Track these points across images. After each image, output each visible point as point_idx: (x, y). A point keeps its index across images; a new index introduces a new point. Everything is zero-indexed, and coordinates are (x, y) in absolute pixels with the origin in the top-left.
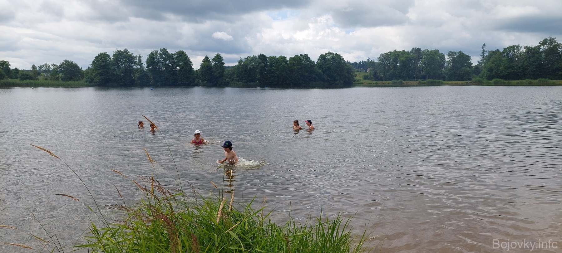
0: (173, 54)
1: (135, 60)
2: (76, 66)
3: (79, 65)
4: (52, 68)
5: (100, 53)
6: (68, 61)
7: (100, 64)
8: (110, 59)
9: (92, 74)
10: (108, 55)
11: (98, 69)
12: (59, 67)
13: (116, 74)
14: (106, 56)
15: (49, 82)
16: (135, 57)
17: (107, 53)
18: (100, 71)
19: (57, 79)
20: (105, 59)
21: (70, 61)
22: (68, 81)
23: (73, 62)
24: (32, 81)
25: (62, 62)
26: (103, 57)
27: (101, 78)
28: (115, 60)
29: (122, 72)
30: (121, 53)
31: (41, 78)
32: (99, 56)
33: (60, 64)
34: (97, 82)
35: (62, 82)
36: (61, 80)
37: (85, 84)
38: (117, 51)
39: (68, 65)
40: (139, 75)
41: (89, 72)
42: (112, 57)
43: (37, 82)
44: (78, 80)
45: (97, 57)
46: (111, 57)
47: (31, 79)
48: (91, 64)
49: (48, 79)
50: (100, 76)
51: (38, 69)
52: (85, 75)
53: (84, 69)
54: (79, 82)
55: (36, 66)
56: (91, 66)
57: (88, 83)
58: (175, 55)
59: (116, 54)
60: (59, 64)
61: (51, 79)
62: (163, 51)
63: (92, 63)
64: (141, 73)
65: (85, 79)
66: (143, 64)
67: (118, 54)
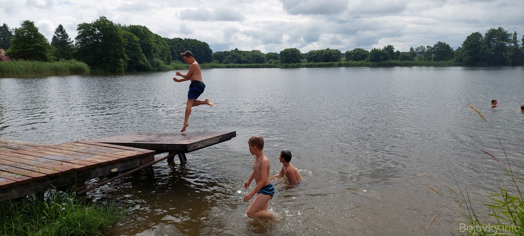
1: (510, 38)
2: (448, 46)
3: (450, 46)
4: (427, 49)
5: (473, 33)
6: (442, 42)
7: (471, 43)
8: (482, 38)
9: (462, 54)
10: (480, 34)
11: (468, 48)
12: (433, 49)
13: (486, 53)
14: (478, 36)
15: (423, 62)
16: (510, 35)
17: (479, 33)
18: (470, 51)
19: (430, 59)
20: (476, 39)
21: (443, 42)
22: (439, 61)
23: (445, 43)
24: (409, 61)
25: (436, 43)
26: (476, 35)
27: (471, 57)
28: (487, 39)
29: (493, 51)
30: (494, 31)
31: (416, 59)
32: (471, 35)
33: (434, 46)
34: (466, 61)
35: (434, 62)
36: (434, 60)
37: (455, 63)
38: (490, 29)
39: (441, 46)
40: (511, 53)
41: (460, 52)
42: (485, 37)
43: (412, 62)
44: (448, 60)
45: (468, 37)
46: (483, 36)
47: (409, 60)
48: (462, 45)
49: (422, 60)
50: (470, 55)
51: (415, 51)
52: (455, 55)
53: (454, 50)
54: (449, 61)
55: (414, 49)
56: (461, 47)
57: (457, 63)
59: (489, 33)
60: (432, 46)
61: (425, 60)
63: (463, 43)
64: (514, 52)
65: (454, 59)
66: (518, 41)
67: (491, 33)
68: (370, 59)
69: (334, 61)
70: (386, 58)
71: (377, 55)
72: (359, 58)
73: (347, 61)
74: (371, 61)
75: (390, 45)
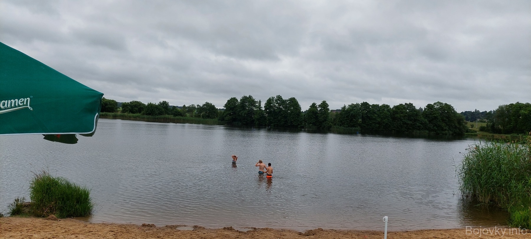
0: (286, 100)
1: (256, 104)
2: (213, 107)
3: (215, 106)
4: (197, 107)
5: (231, 98)
6: (209, 103)
7: (231, 106)
9: (223, 114)
10: (236, 99)
11: (228, 110)
12: (202, 107)
13: (241, 115)
15: (193, 119)
16: (257, 102)
18: (229, 112)
19: (199, 116)
20: (234, 103)
22: (207, 119)
23: (212, 104)
24: (181, 117)
25: (204, 103)
26: (233, 100)
27: (230, 117)
28: (241, 104)
29: (246, 114)
30: (246, 98)
32: (230, 100)
33: (202, 105)
34: (226, 120)
35: (203, 120)
36: (202, 117)
37: (218, 122)
38: (243, 96)
39: (208, 106)
40: (257, 116)
41: (222, 112)
45: (228, 101)
46: (239, 101)
48: (224, 106)
50: (230, 115)
51: (187, 107)
53: (219, 110)
54: (213, 120)
56: (223, 108)
57: (220, 121)
58: (288, 101)
59: (242, 99)
62: (278, 97)
64: (259, 115)
65: (218, 118)
66: (261, 107)
67: (244, 99)
68: (146, 112)
69: (110, 112)
70: (161, 113)
71: (152, 110)
72: (136, 111)
73: (123, 113)
74: (147, 115)
75: (165, 101)
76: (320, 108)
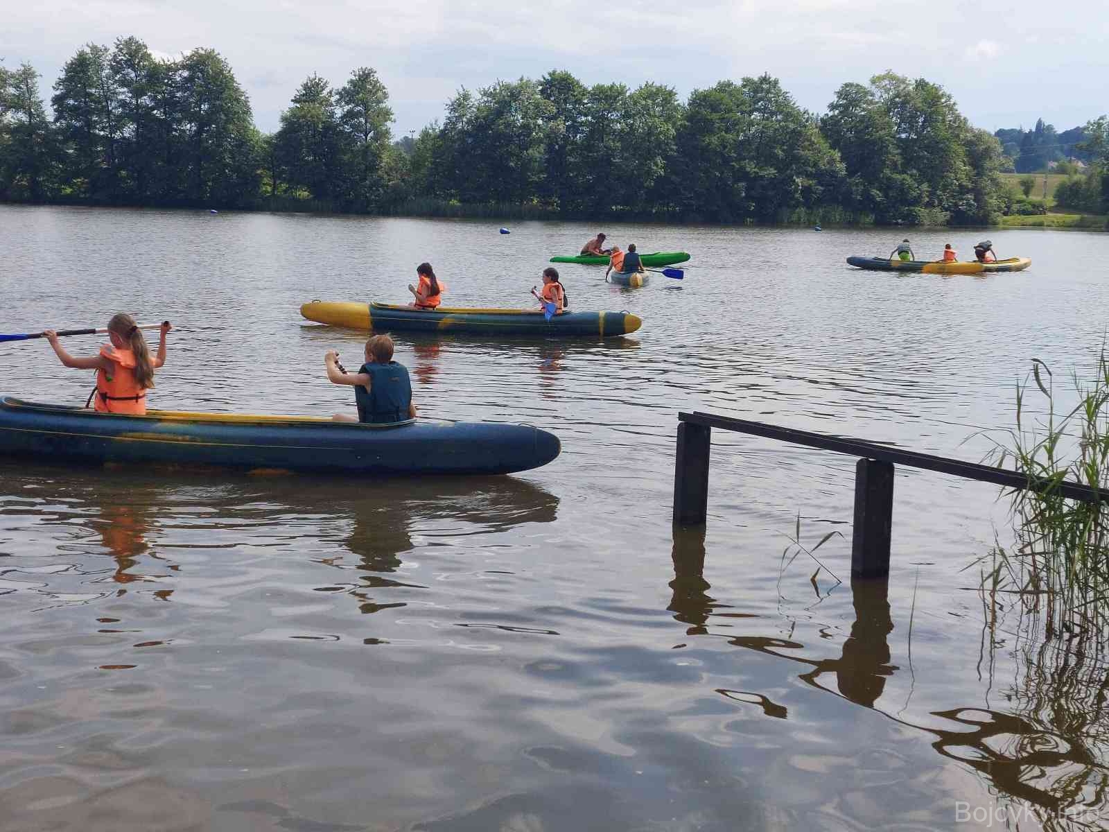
0: (169, 67)
58: (178, 68)
62: (128, 49)
76: (347, 108)
